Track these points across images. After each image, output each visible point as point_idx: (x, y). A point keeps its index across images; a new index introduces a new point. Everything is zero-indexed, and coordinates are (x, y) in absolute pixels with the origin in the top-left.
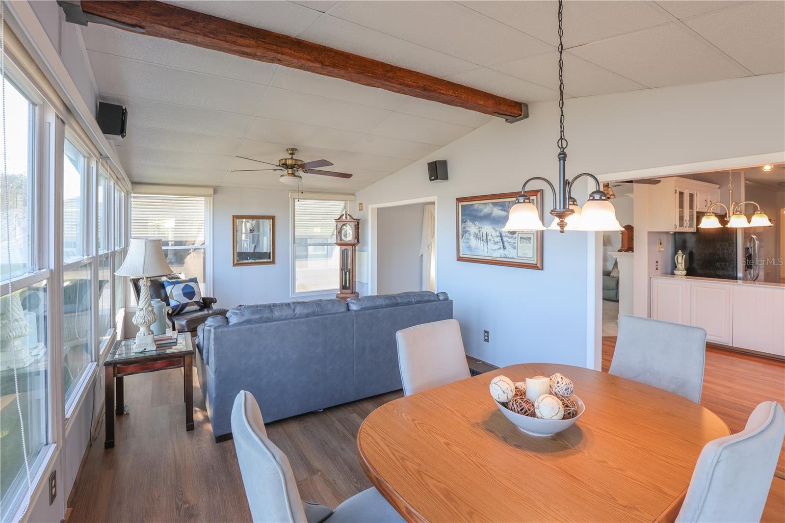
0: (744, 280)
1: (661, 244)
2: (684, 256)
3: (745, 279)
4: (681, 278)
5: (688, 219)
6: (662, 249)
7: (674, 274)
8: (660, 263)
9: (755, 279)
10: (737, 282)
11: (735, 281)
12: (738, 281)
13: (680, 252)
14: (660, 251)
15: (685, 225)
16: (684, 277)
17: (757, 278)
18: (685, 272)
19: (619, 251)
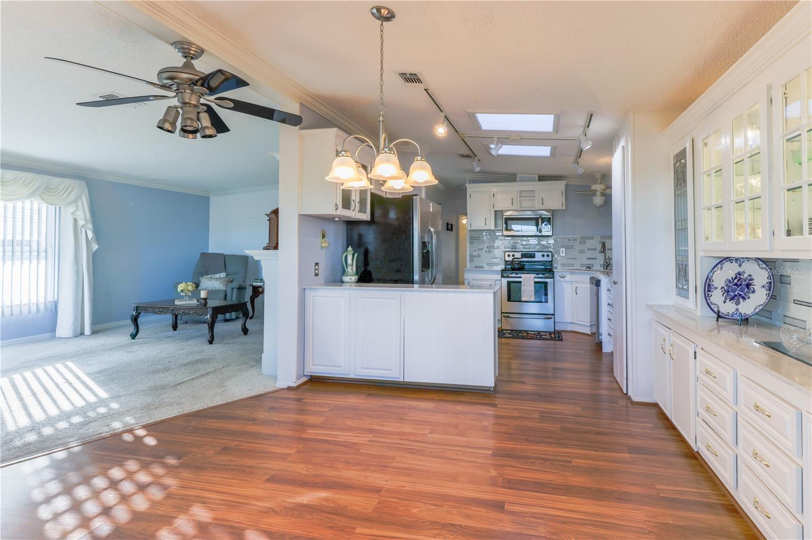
0: (420, 284)
1: (323, 236)
2: (356, 254)
3: (422, 282)
4: (351, 286)
5: (358, 200)
6: (325, 245)
7: (343, 282)
8: (322, 266)
9: (433, 282)
10: (413, 287)
11: (412, 285)
12: (414, 285)
13: (350, 249)
14: (322, 247)
15: (352, 207)
16: (353, 284)
17: (434, 280)
18: (354, 278)
19: (265, 249)
